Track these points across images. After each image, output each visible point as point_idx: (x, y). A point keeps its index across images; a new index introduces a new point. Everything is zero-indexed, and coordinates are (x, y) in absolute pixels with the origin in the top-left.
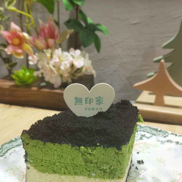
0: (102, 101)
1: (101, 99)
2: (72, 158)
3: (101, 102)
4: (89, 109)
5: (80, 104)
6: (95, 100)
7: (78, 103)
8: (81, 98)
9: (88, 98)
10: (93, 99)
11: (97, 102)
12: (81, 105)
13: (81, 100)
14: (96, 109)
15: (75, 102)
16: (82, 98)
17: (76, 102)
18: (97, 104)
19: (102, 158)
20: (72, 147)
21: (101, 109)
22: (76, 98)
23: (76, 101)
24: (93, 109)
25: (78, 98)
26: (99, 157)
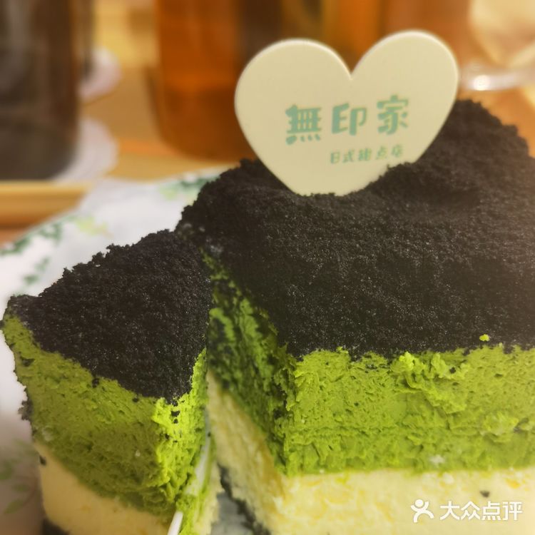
0: (405, 115)
1: (401, 108)
2: (346, 403)
3: (400, 119)
4: (349, 157)
5: (310, 138)
6: (373, 112)
7: (299, 135)
8: (315, 111)
9: (345, 106)
10: (365, 110)
11: (382, 123)
12: (314, 139)
13: (316, 119)
14: (379, 154)
15: (289, 132)
16: (319, 109)
17: (294, 130)
18: (382, 129)
19: (490, 393)
20: (353, 360)
21: (397, 151)
22: (293, 111)
23: (294, 123)
24: (365, 155)
25: (302, 111)
26: (475, 389)
